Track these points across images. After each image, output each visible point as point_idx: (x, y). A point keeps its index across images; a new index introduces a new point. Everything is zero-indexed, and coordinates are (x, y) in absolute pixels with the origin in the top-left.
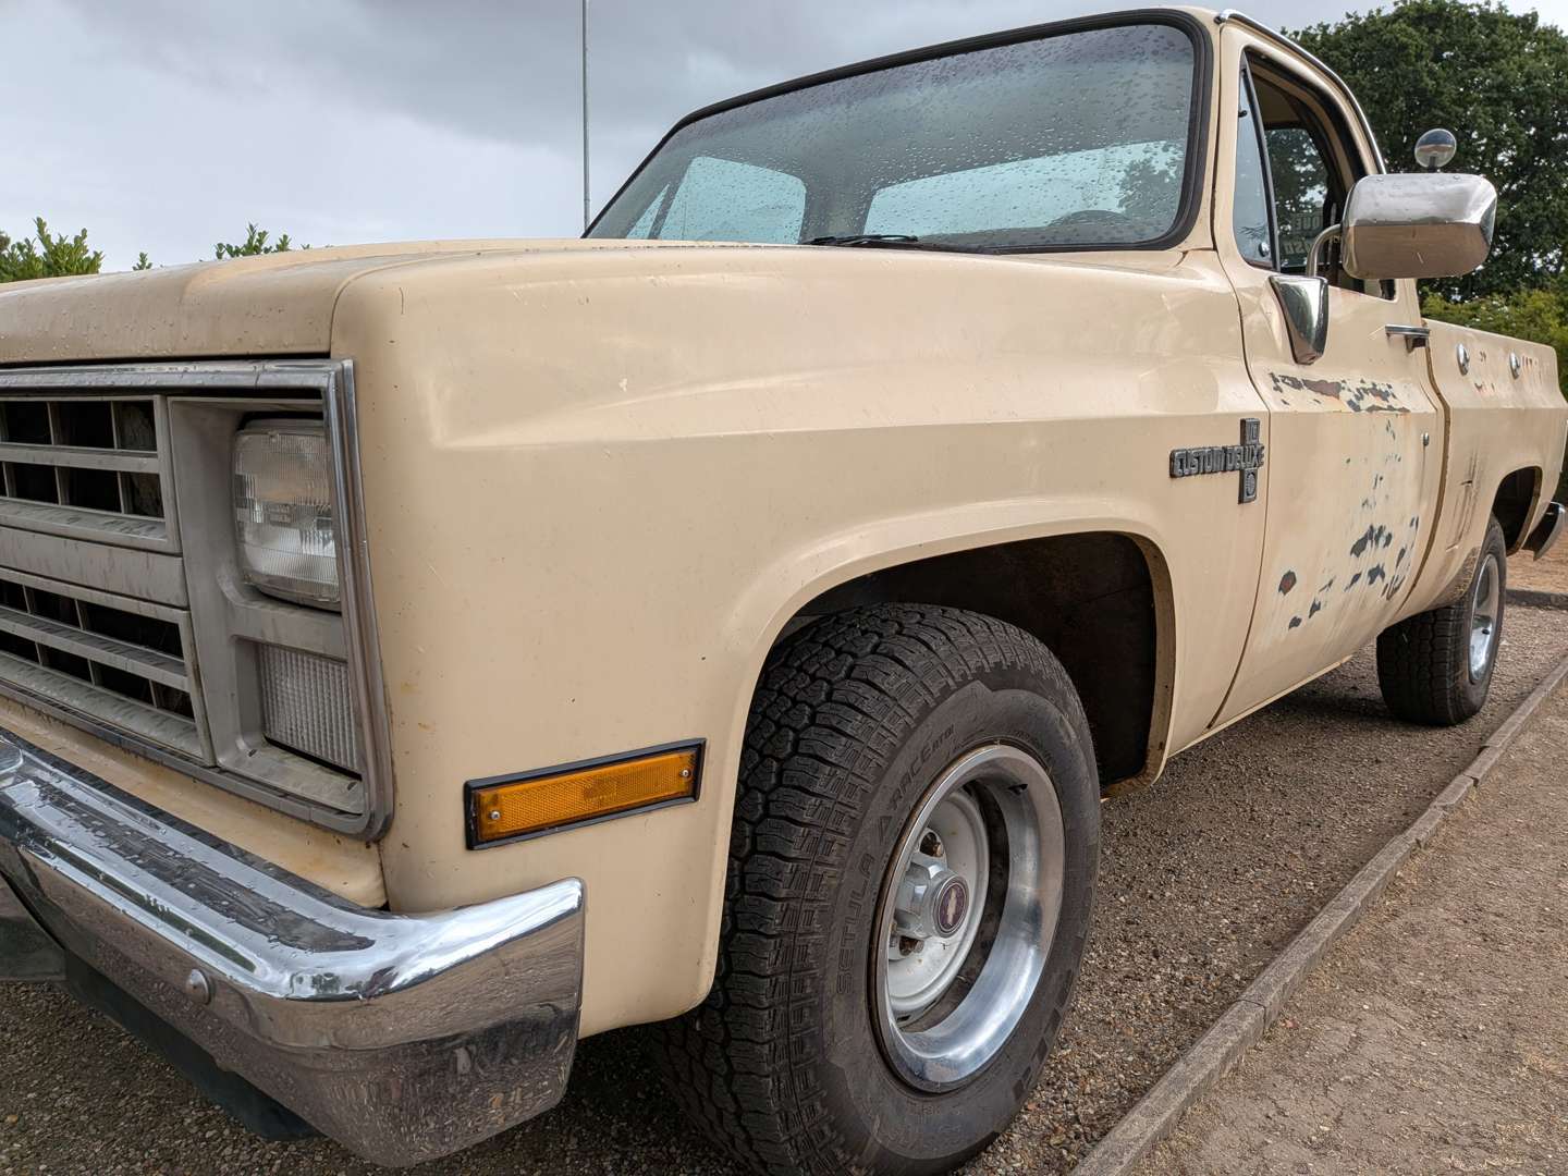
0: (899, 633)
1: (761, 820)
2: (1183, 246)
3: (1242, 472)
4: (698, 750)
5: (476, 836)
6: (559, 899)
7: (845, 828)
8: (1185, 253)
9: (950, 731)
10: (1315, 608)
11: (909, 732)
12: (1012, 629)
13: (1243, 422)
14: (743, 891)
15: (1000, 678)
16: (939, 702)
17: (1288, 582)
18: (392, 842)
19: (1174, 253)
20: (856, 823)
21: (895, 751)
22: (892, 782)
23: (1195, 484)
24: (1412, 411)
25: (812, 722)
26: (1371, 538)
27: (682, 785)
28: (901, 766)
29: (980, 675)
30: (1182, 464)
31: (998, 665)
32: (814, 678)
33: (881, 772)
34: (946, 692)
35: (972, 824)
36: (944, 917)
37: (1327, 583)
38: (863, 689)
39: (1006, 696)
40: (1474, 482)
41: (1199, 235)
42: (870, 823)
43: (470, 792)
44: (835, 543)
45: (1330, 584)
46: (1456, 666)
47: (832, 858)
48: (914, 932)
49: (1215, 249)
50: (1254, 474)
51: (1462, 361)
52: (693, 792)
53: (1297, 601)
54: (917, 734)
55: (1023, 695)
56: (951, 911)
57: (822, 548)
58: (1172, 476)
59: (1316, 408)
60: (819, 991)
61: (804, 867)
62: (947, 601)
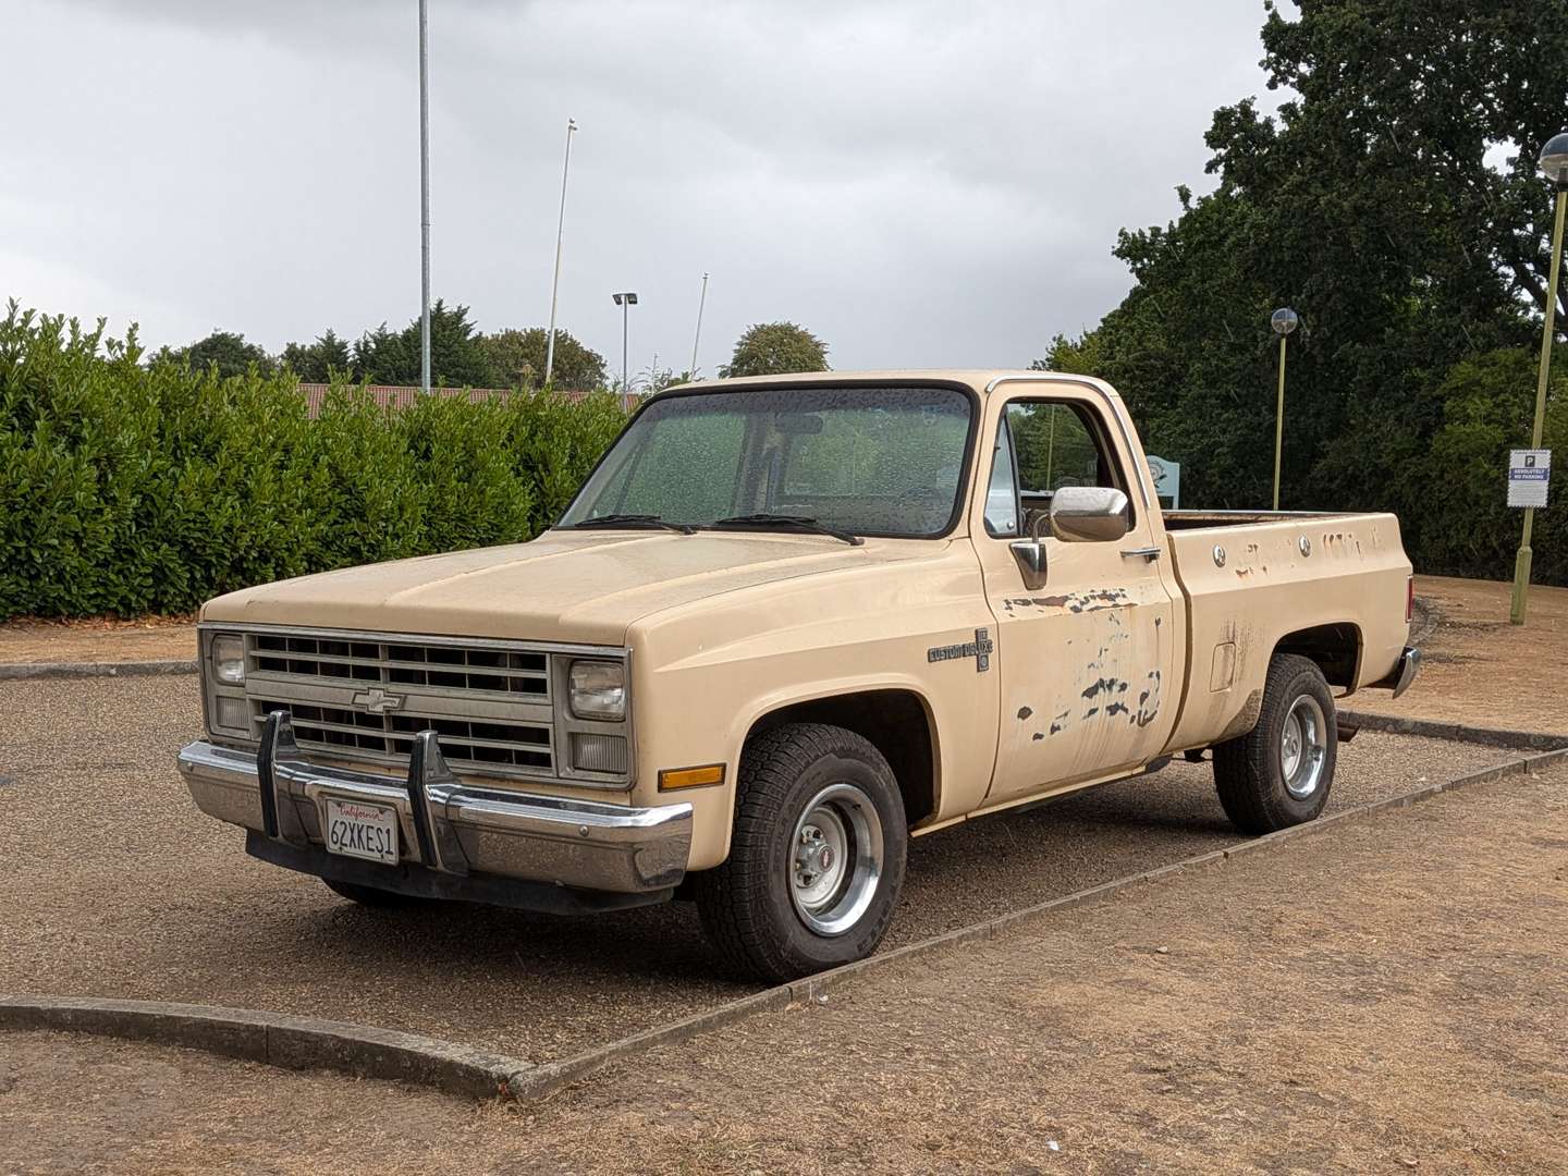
0: (798, 734)
1: (743, 805)
2: (951, 537)
3: (978, 656)
4: (724, 766)
5: (661, 789)
6: (686, 808)
7: (775, 807)
8: (951, 541)
9: (819, 773)
10: (1054, 729)
11: (801, 772)
12: (851, 733)
13: (976, 631)
14: (741, 815)
15: (844, 753)
16: (814, 761)
17: (1024, 713)
18: (635, 791)
19: (944, 541)
20: (780, 807)
21: (795, 779)
22: (794, 791)
23: (944, 665)
24: (1140, 604)
25: (762, 768)
26: (1102, 686)
27: (719, 778)
28: (798, 785)
29: (833, 751)
30: (934, 655)
31: (842, 748)
32: (762, 752)
33: (789, 787)
34: (817, 757)
35: (838, 828)
36: (822, 863)
37: (1063, 713)
38: (782, 755)
39: (845, 762)
40: (1238, 642)
41: (961, 530)
42: (786, 805)
43: (660, 773)
44: (771, 696)
45: (1066, 714)
46: (1268, 783)
47: (771, 818)
48: (809, 871)
49: (970, 537)
50: (987, 657)
51: (1217, 557)
52: (722, 781)
53: (1034, 723)
54: (804, 774)
55: (855, 761)
56: (826, 860)
57: (763, 699)
58: (929, 661)
59: (1041, 615)
60: (767, 869)
61: (760, 821)
62: (820, 721)
